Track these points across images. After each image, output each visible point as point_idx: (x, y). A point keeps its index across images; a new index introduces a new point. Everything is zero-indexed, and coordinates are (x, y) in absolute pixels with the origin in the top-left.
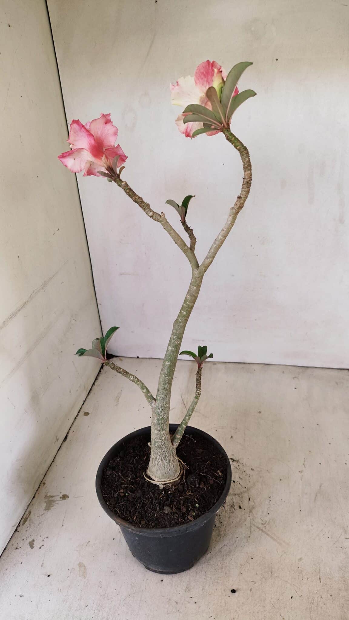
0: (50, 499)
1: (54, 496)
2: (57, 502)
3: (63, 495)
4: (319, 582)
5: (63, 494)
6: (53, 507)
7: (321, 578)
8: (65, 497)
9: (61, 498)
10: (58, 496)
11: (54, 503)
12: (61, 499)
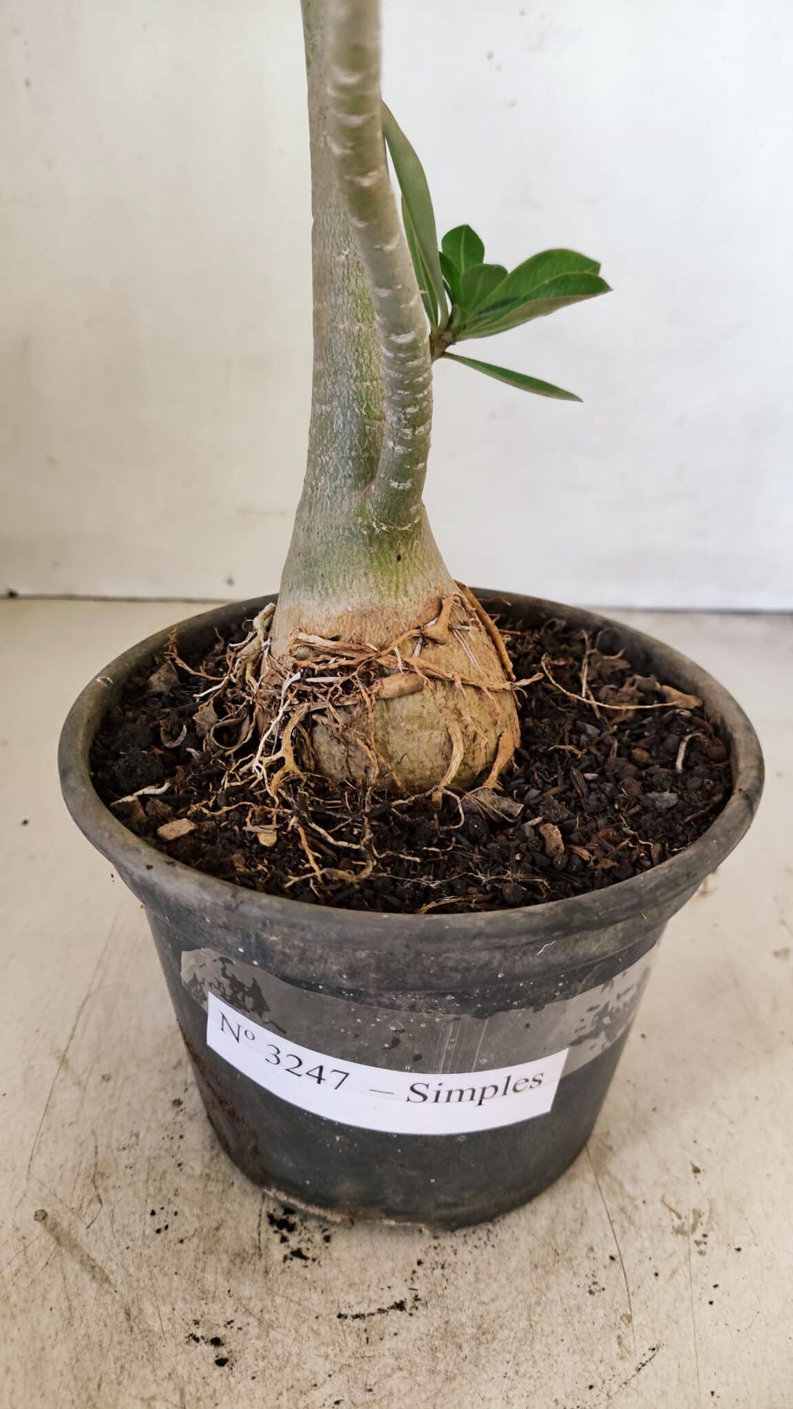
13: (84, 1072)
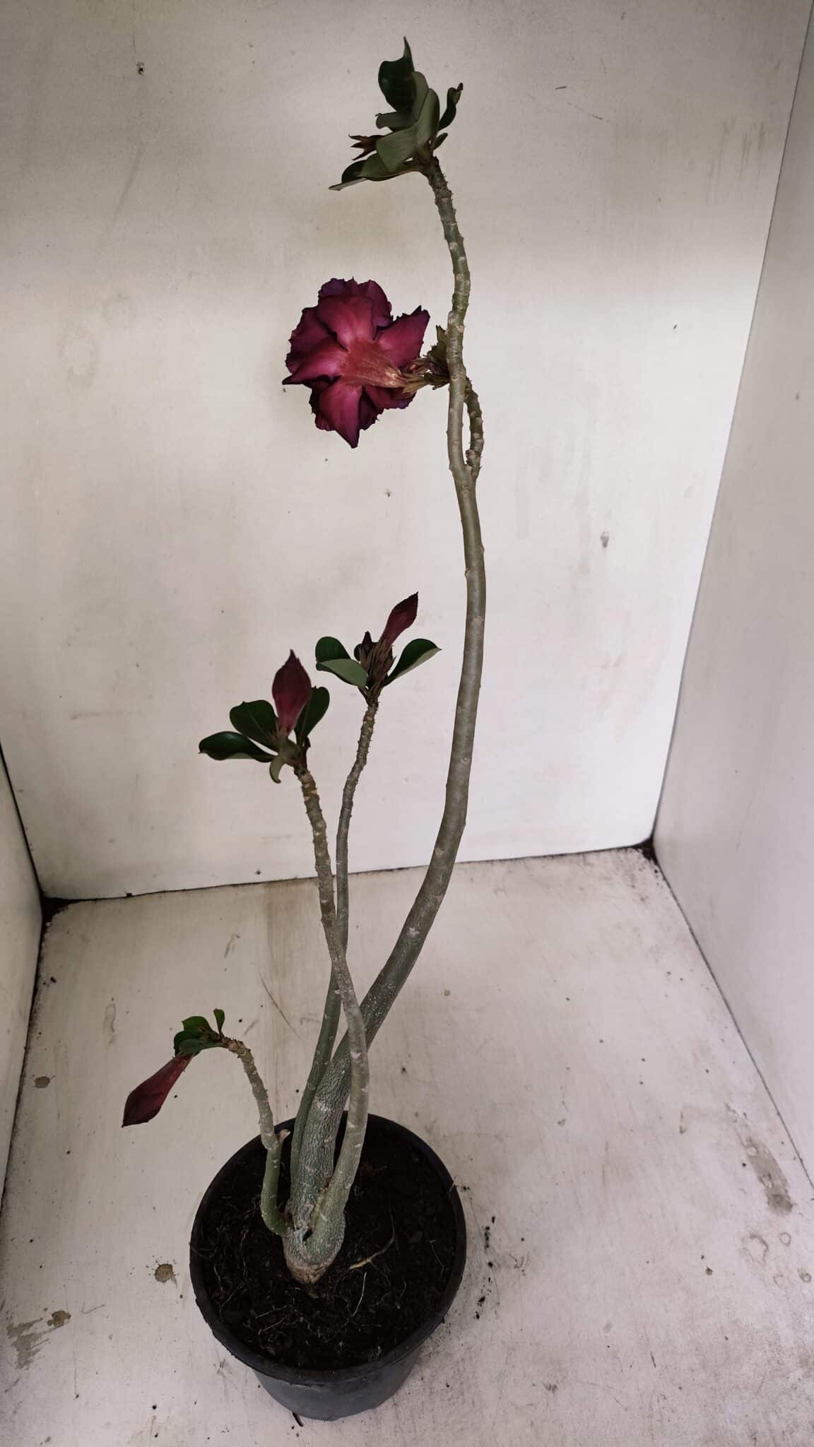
0: (24, 1333)
1: (30, 1324)
2: (45, 1337)
3: (53, 1315)
4: (652, 1365)
5: (52, 1312)
6: (36, 1356)
7: (655, 1357)
8: (59, 1318)
9: (49, 1323)
10: (41, 1319)
11: (37, 1342)
12: (53, 1326)
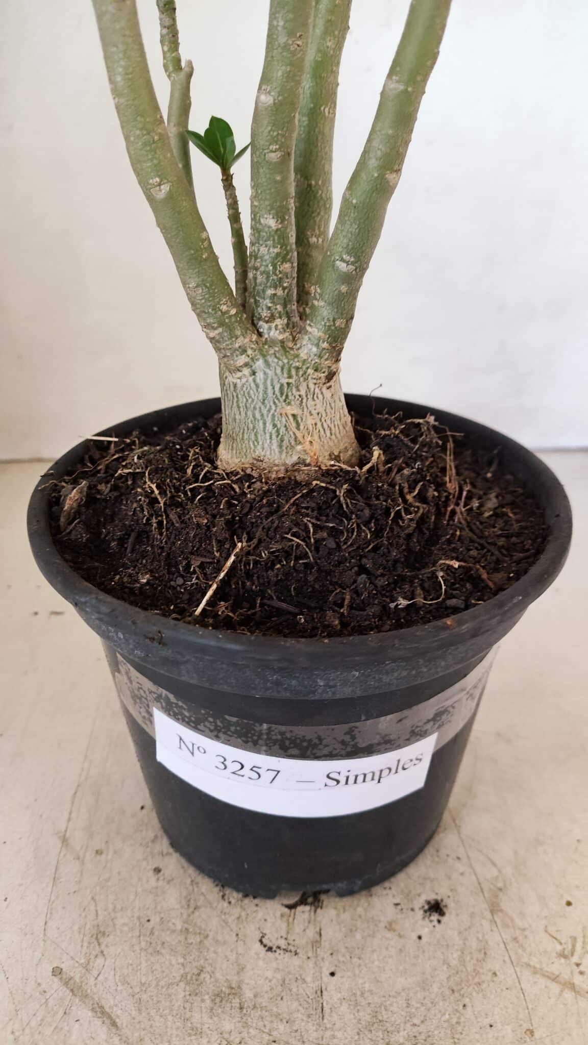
13: (81, 848)
